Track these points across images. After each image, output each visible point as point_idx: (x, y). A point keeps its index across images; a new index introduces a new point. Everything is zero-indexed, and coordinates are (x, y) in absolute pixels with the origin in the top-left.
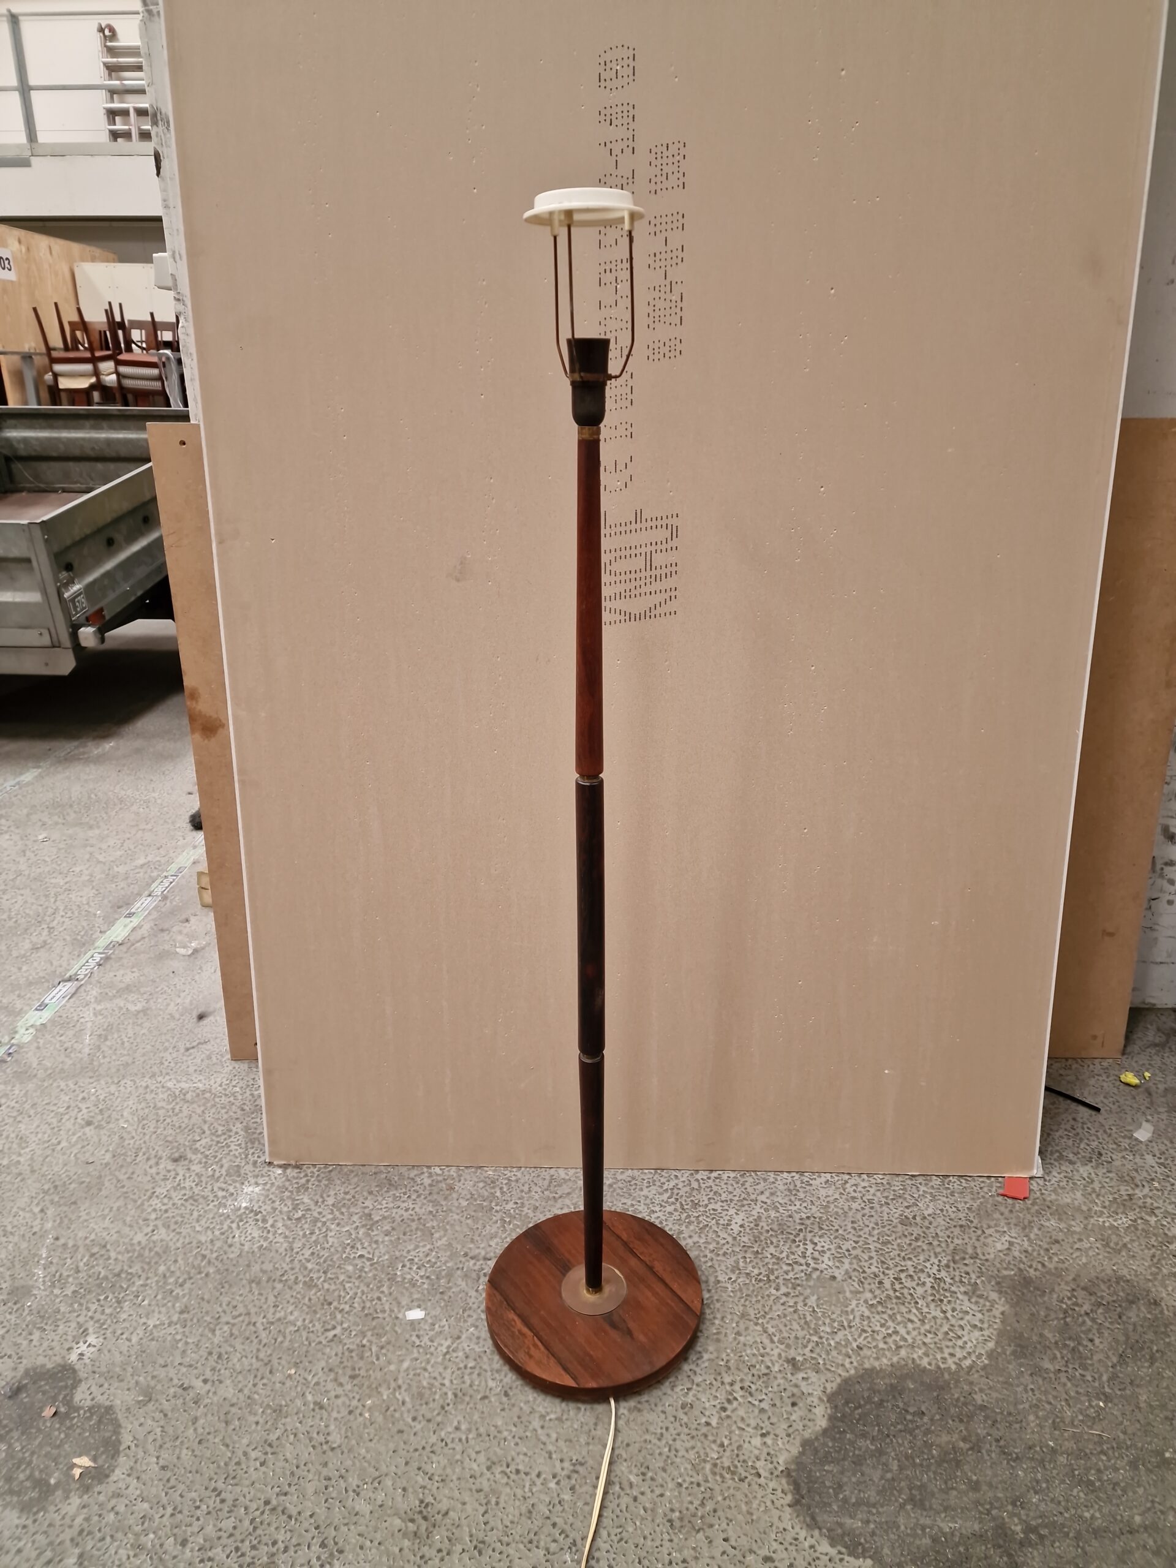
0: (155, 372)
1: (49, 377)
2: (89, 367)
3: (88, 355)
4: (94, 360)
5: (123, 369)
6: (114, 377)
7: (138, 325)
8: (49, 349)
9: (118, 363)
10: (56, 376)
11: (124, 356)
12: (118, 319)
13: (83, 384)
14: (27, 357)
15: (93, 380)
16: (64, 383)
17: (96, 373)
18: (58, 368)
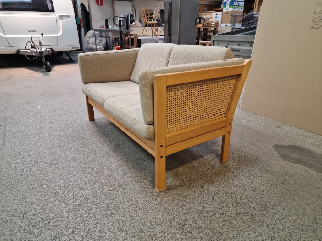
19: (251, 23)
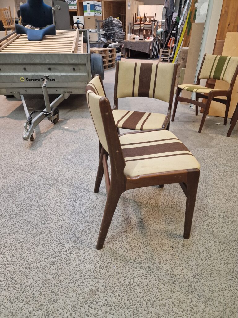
0: (150, 26)
1: (133, 27)
2: (139, 25)
3: (140, 23)
4: (140, 24)
5: (145, 26)
6: (143, 27)
7: (148, 17)
8: (133, 22)
9: (145, 24)
10: (134, 27)
11: (145, 23)
12: (145, 16)
13: (138, 28)
14: (130, 24)
15: (140, 28)
16: (135, 28)
17: (140, 27)
18: (135, 26)
19: (111, 29)
